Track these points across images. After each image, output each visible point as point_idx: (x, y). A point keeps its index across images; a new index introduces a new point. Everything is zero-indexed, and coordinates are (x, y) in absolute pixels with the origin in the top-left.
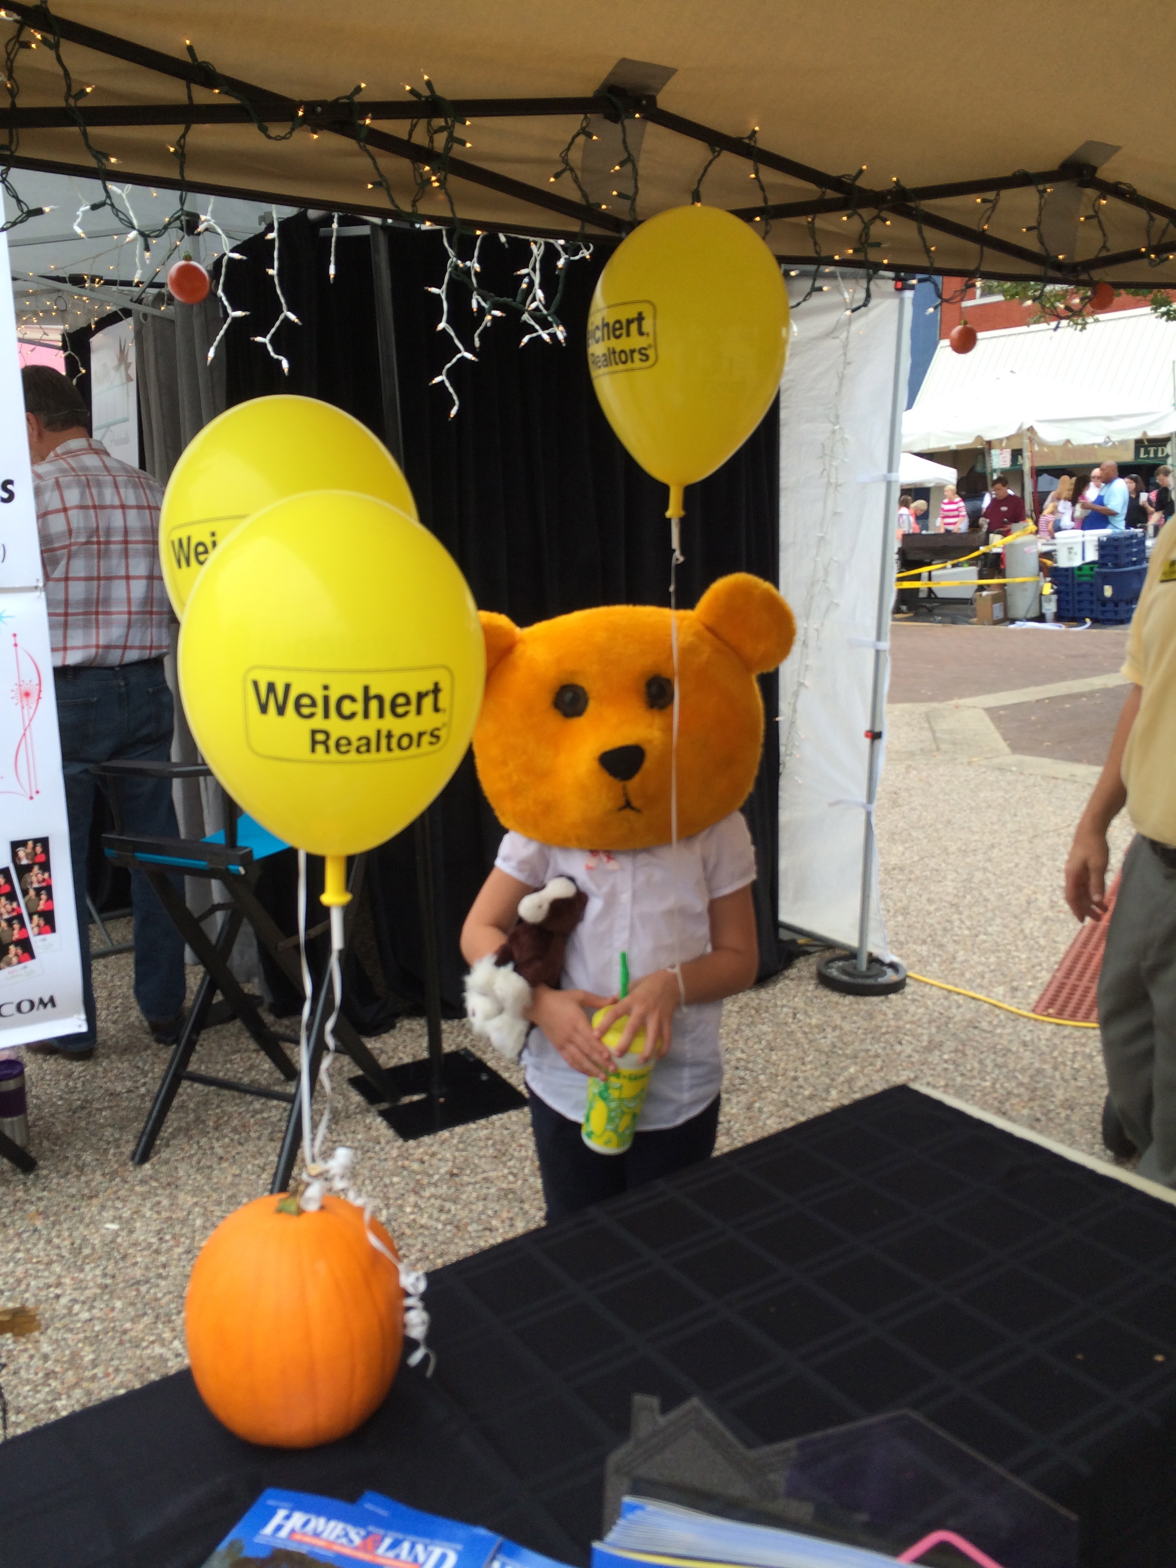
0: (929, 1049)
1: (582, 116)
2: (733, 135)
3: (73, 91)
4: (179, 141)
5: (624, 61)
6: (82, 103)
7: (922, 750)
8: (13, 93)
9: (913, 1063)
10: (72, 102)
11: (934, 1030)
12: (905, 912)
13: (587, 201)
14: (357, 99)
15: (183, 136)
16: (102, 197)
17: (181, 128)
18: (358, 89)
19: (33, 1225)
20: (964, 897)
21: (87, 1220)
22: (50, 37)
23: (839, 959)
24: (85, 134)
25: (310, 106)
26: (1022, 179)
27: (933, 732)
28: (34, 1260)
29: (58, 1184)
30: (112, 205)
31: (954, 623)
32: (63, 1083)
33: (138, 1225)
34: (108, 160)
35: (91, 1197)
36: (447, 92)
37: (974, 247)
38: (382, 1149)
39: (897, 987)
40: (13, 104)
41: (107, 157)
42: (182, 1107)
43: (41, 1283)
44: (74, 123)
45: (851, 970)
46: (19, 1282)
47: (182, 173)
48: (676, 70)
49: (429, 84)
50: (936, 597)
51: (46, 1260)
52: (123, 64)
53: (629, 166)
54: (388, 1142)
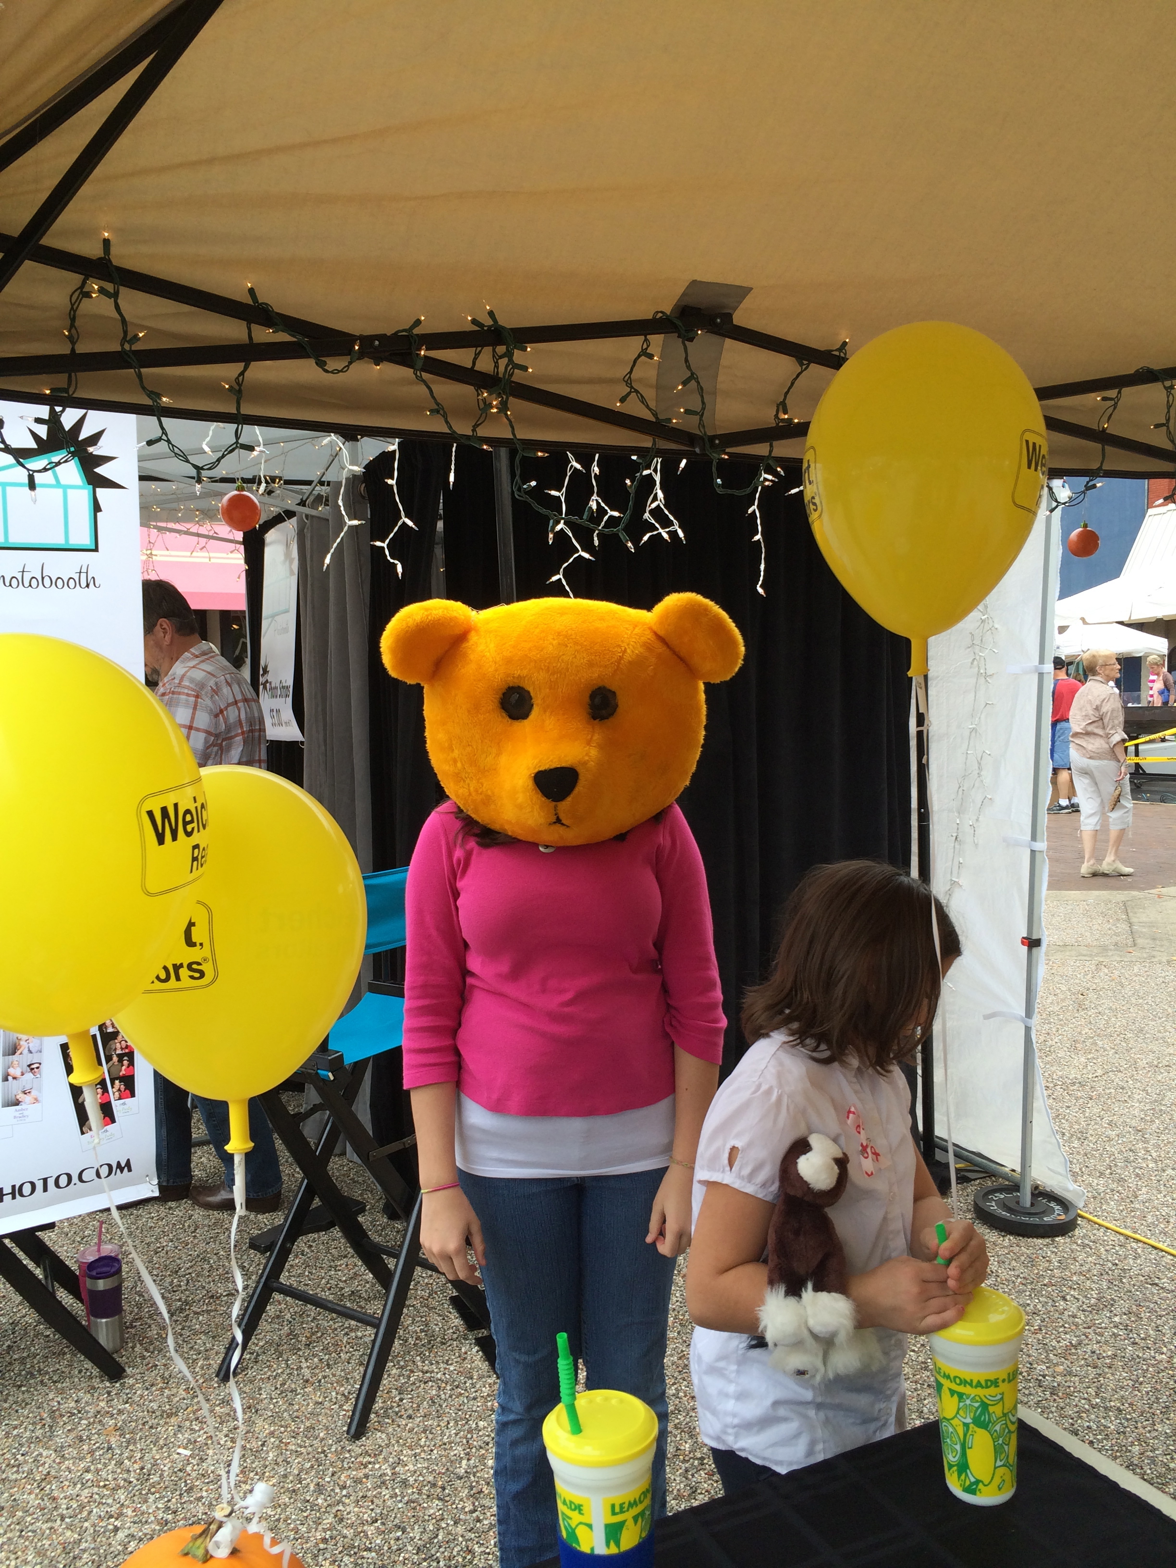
0: (1096, 1309)
1: (643, 337)
2: (822, 348)
3: (128, 337)
4: (237, 378)
5: (694, 283)
6: (136, 347)
7: (1116, 944)
8: (72, 340)
9: (1077, 1325)
10: (127, 347)
11: (1105, 1284)
12: (1082, 1136)
13: (657, 418)
14: (417, 331)
15: (242, 373)
16: (159, 433)
17: (240, 366)
18: (418, 322)
19: (109, 1442)
20: (1152, 1121)
21: (161, 1442)
22: (110, 287)
23: (1000, 1190)
24: (140, 376)
25: (366, 340)
26: (1146, 376)
27: (1131, 925)
28: (102, 1484)
29: (142, 1396)
30: (169, 441)
31: (1163, 801)
32: (168, 1280)
33: (210, 1452)
34: (160, 399)
35: (169, 1416)
36: (507, 321)
37: (1095, 446)
38: (473, 1385)
39: (1064, 1229)
40: (73, 350)
41: (159, 396)
42: (278, 1317)
43: (102, 1511)
44: (130, 367)
45: (1012, 1205)
46: (82, 1507)
47: (238, 409)
48: (751, 289)
49: (491, 314)
50: (1145, 773)
51: (113, 1484)
52: (186, 308)
53: (693, 384)
54: (480, 1377)
